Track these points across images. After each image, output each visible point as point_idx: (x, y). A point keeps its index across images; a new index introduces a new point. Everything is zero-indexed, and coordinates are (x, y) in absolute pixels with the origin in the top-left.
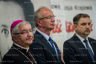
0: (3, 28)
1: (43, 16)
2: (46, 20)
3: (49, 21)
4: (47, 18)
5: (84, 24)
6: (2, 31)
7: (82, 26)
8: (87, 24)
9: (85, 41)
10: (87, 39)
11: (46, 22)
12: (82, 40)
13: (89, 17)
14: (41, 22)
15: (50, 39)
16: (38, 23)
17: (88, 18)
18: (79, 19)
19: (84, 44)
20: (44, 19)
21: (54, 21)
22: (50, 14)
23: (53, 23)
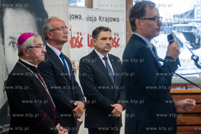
0: (11, 40)
1: (54, 27)
2: (58, 32)
3: (61, 32)
4: (58, 29)
5: (105, 39)
6: (10, 44)
7: (102, 41)
8: (108, 39)
9: (105, 59)
10: (107, 56)
11: (57, 33)
12: (101, 56)
13: (111, 31)
14: (51, 35)
15: (62, 55)
16: (48, 35)
17: (109, 32)
18: (99, 33)
19: (104, 62)
20: (55, 31)
21: (67, 33)
22: (61, 25)
23: (65, 35)
